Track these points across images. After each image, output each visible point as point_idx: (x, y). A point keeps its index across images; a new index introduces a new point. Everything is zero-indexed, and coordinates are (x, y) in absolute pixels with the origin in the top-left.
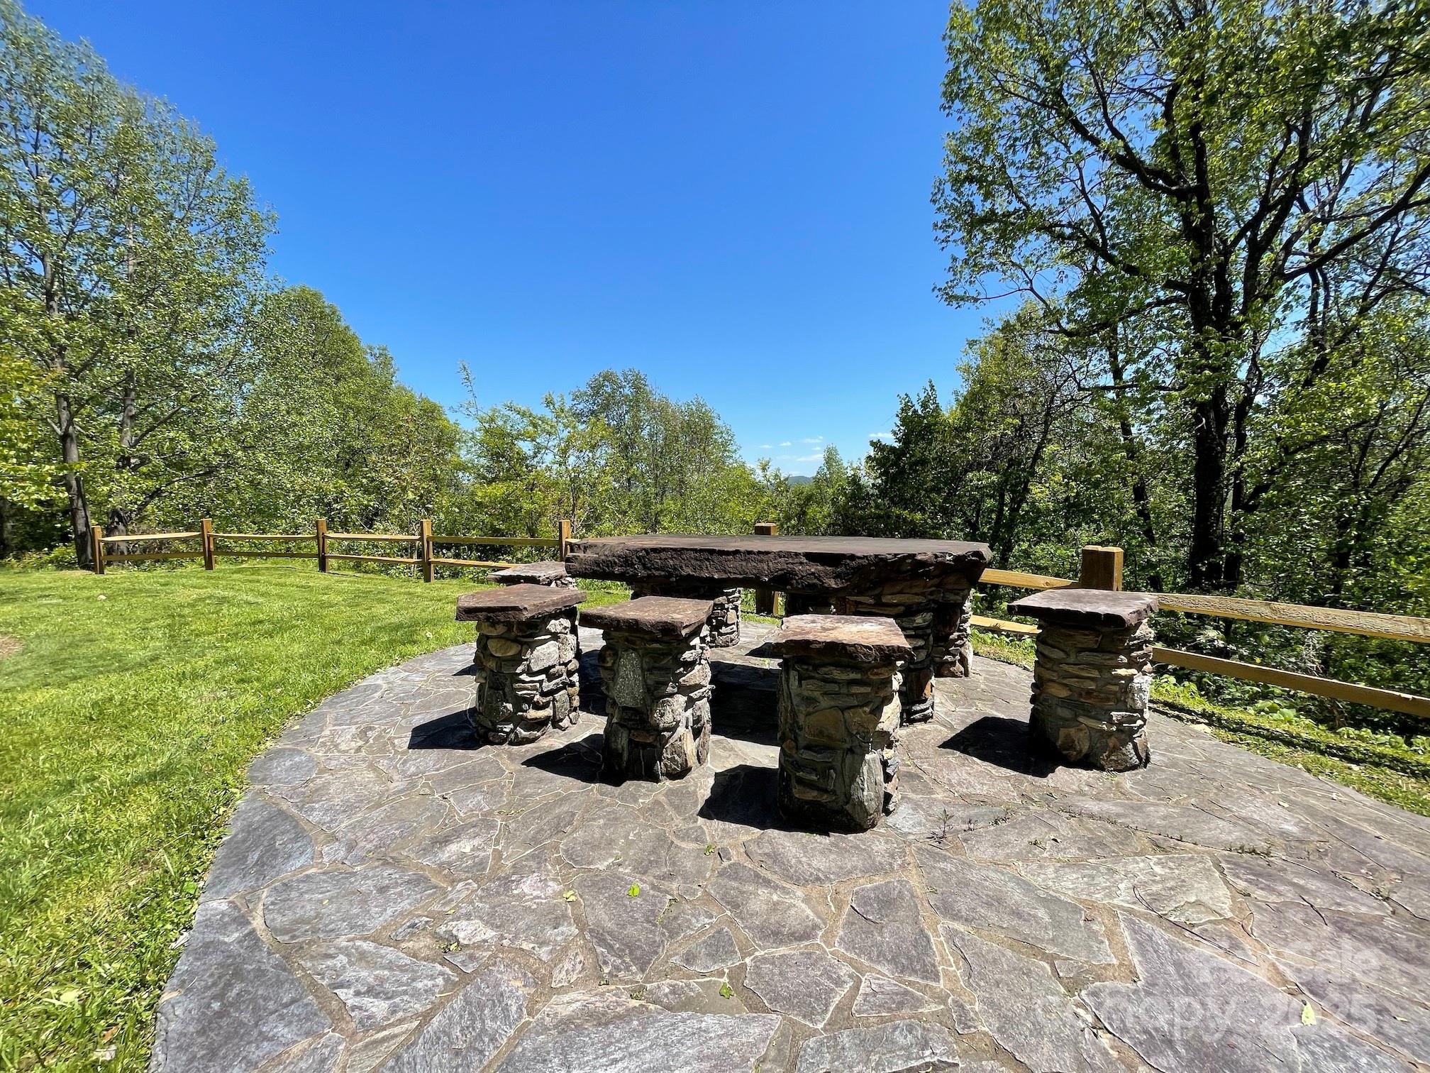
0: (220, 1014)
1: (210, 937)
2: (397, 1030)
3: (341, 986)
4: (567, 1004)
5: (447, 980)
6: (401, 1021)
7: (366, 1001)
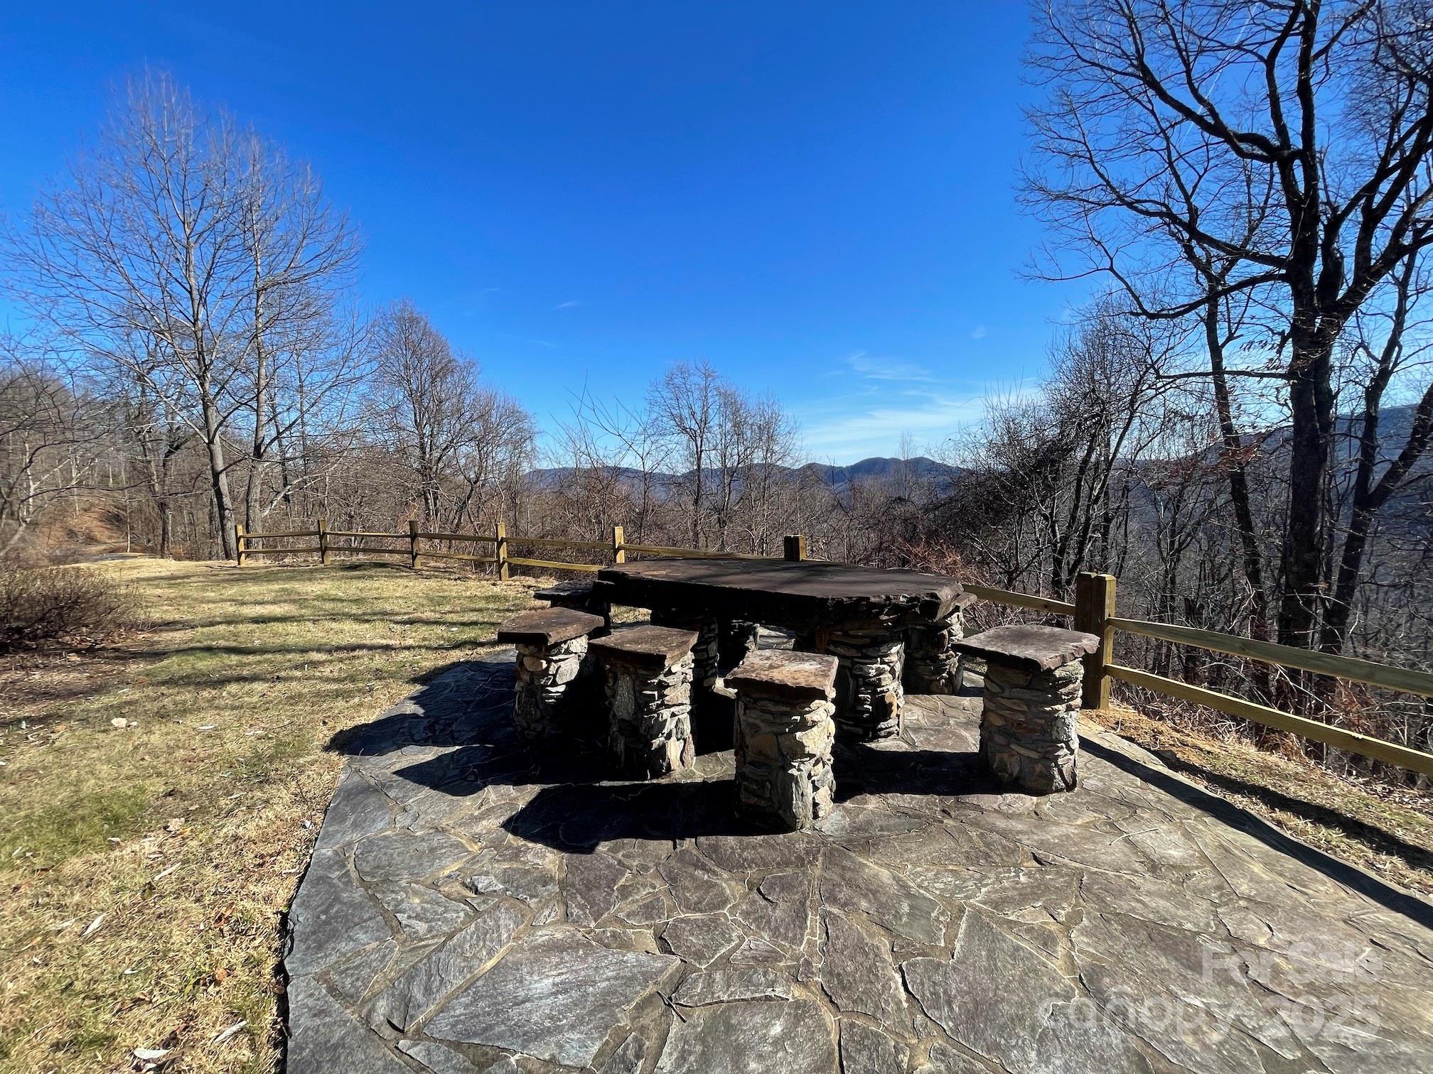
0: (326, 923)
1: (321, 873)
2: (430, 942)
3: (400, 912)
4: (542, 936)
5: (467, 914)
6: (433, 937)
7: (413, 922)
